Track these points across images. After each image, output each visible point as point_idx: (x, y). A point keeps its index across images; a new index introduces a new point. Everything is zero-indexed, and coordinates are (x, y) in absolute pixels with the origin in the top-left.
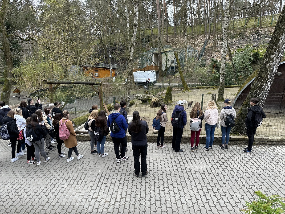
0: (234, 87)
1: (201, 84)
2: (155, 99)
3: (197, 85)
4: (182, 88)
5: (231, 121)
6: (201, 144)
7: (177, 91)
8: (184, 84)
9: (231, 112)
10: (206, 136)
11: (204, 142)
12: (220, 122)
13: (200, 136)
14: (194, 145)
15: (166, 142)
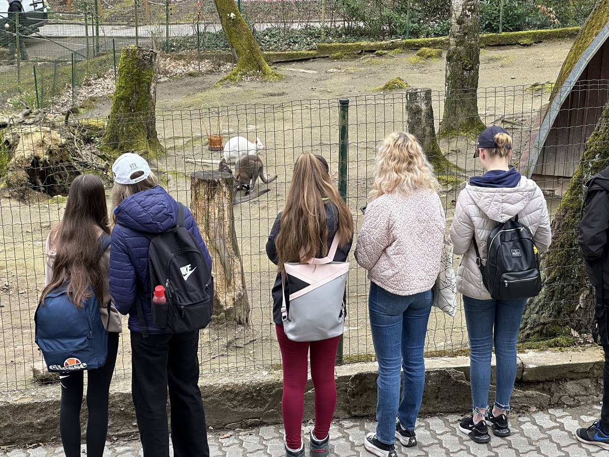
0: (539, 40)
1: (339, 24)
2: (37, 137)
3: (314, 35)
4: (220, 57)
5: (514, 261)
6: (347, 424)
7: (191, 75)
8: (232, 27)
9: (515, 209)
10: (373, 367)
11: (366, 407)
12: (453, 275)
13: (341, 371)
14: (307, 430)
15: (124, 436)
